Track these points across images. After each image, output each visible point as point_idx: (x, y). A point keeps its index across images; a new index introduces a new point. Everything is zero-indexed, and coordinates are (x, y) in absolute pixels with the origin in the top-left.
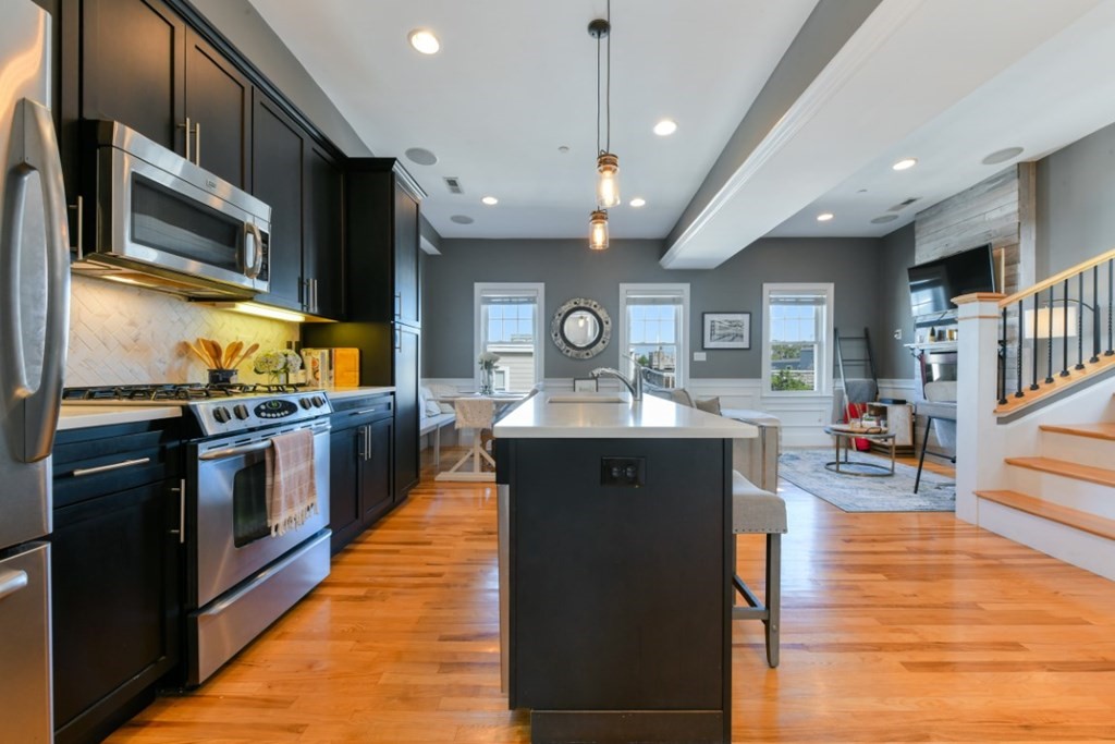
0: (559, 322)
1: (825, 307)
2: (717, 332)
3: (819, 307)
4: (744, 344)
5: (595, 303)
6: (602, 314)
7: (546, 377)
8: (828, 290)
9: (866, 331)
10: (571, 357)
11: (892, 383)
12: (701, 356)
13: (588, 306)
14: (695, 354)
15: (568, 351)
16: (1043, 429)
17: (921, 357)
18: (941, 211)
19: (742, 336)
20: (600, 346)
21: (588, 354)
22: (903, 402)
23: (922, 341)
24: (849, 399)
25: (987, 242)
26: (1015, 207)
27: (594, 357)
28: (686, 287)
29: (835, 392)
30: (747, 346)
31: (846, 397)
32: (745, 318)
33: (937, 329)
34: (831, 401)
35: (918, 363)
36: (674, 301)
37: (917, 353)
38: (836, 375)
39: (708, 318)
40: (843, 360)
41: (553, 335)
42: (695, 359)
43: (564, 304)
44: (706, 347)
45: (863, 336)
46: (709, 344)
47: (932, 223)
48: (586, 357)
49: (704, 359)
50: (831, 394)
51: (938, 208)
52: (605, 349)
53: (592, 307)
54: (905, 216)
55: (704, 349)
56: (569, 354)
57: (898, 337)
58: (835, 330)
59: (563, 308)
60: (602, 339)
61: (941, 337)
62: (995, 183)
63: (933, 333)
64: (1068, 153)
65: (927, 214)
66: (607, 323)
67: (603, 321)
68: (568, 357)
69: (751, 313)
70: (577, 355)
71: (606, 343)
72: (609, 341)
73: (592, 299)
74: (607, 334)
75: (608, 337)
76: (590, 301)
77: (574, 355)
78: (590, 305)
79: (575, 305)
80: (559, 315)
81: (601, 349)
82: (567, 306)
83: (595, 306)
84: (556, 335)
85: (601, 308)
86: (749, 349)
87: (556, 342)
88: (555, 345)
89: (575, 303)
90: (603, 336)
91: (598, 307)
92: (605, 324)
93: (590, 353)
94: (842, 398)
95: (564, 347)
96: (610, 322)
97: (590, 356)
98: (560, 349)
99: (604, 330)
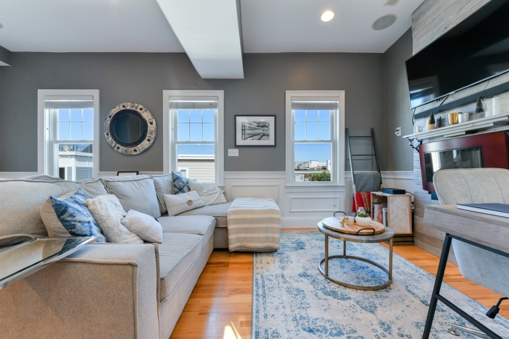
0: (109, 122)
1: (338, 111)
2: (247, 132)
3: (334, 111)
4: (271, 141)
5: (140, 106)
6: (147, 116)
7: (101, 170)
8: (339, 97)
9: (372, 131)
10: (122, 154)
11: (394, 174)
12: (234, 153)
13: (134, 109)
14: (229, 150)
15: (118, 148)
17: (420, 149)
19: (268, 135)
20: (146, 144)
21: (135, 150)
22: (402, 192)
23: (421, 131)
24: (357, 188)
27: (142, 153)
28: (220, 94)
29: (346, 182)
30: (273, 144)
31: (354, 186)
32: (270, 120)
33: (436, 116)
34: (343, 190)
35: (416, 155)
36: (211, 106)
37: (416, 144)
38: (347, 168)
39: (240, 120)
40: (352, 155)
41: (106, 135)
42: (229, 155)
43: (115, 108)
44: (238, 144)
45: (370, 135)
46: (240, 142)
48: (135, 153)
49: (237, 155)
50: (343, 184)
52: (150, 147)
53: (138, 110)
55: (236, 146)
56: (120, 150)
57: (398, 134)
58: (346, 130)
59: (114, 110)
60: (147, 138)
61: (441, 123)
63: (432, 122)
66: (151, 123)
67: (148, 122)
68: (119, 152)
69: (275, 116)
70: (126, 151)
71: (152, 141)
72: (153, 139)
73: (139, 103)
74: (151, 133)
75: (153, 136)
76: (136, 105)
77: (124, 152)
78: (136, 108)
79: (124, 109)
80: (110, 117)
81: (147, 147)
82: (116, 109)
83: (141, 109)
84: (108, 134)
85: (146, 111)
86: (275, 146)
87: (108, 141)
88: (107, 143)
89: (124, 106)
90: (148, 135)
91: (144, 110)
92: (149, 124)
93: (137, 149)
94: (351, 188)
95: (114, 145)
96: (154, 123)
97: (138, 152)
98: (111, 146)
99: (148, 129)
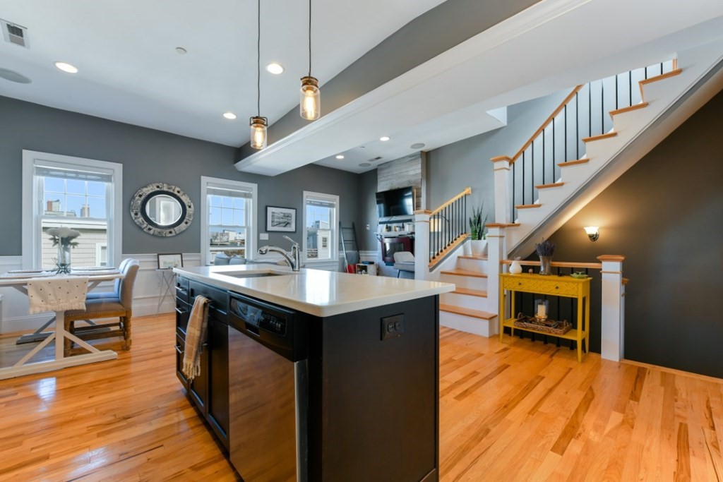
0: (140, 202)
1: (335, 209)
2: (276, 220)
3: (332, 209)
4: (292, 228)
5: (177, 189)
6: (185, 199)
7: (124, 252)
8: (336, 199)
9: (353, 224)
10: (153, 235)
11: (366, 253)
12: (265, 237)
13: (171, 191)
14: (261, 235)
15: (150, 229)
16: (442, 273)
17: (382, 241)
18: (389, 166)
19: (291, 224)
20: (183, 225)
21: (171, 232)
22: (372, 263)
23: (381, 231)
24: (348, 262)
25: (410, 185)
26: (420, 171)
27: (177, 235)
28: (255, 186)
29: (340, 259)
30: (294, 230)
31: (346, 261)
32: (293, 212)
33: (389, 225)
34: (337, 264)
35: (379, 243)
36: (246, 196)
37: (379, 237)
38: (340, 249)
39: (270, 210)
40: (344, 241)
41: (133, 215)
42: (261, 238)
43: (146, 187)
44: (268, 229)
45: (351, 226)
46: (270, 228)
47: (386, 171)
48: (170, 235)
49: (268, 239)
50: (338, 260)
51: (389, 164)
52: (186, 229)
53: (176, 193)
54: (374, 165)
55: (266, 231)
56: (151, 232)
57: (368, 228)
58: (340, 223)
59: (145, 189)
60: (185, 220)
61: (390, 229)
62: (412, 157)
63: (387, 227)
64: (437, 151)
65: (383, 166)
66: (190, 207)
67: (186, 205)
68: (150, 234)
69: (296, 209)
70: (159, 233)
71: (189, 224)
72: (191, 222)
73: (176, 186)
74: (190, 216)
75: (191, 219)
76: (173, 187)
77: (156, 233)
78: (174, 190)
79: (158, 189)
80: (140, 196)
81: (184, 229)
82: (149, 188)
83: (179, 192)
84: (136, 214)
85: (184, 194)
86: (295, 232)
87: (136, 221)
88: (135, 223)
89: (158, 187)
90: (187, 218)
91: (182, 193)
92: (187, 208)
93: (173, 232)
94: (344, 262)
95: (145, 225)
96: (192, 206)
97: (174, 234)
98: (140, 228)
99: (187, 212)
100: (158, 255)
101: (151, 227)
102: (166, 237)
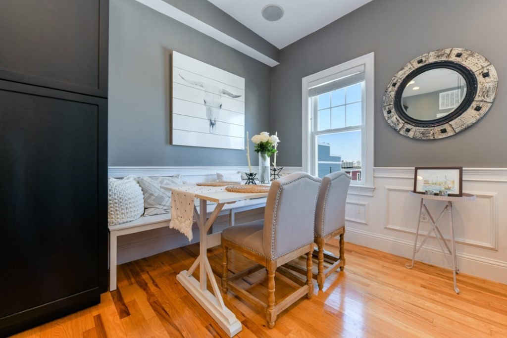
0: (393, 94)
5: (457, 51)
6: (474, 63)
7: (377, 163)
10: (414, 139)
13: (444, 59)
15: (408, 130)
20: (470, 116)
21: (444, 131)
27: (457, 134)
41: (385, 114)
43: (402, 69)
48: (444, 135)
52: (478, 121)
53: (453, 58)
56: (411, 134)
59: (401, 73)
60: (474, 104)
66: (486, 75)
67: (477, 74)
68: (408, 137)
70: (423, 134)
71: (482, 112)
72: (490, 105)
74: (486, 93)
75: (490, 100)
76: (448, 50)
77: (419, 135)
78: (448, 56)
79: (421, 65)
80: (395, 85)
81: (474, 121)
82: (406, 69)
83: (459, 55)
84: (389, 112)
85: (472, 55)
87: (389, 121)
88: (388, 125)
89: (420, 62)
90: (477, 98)
91: (465, 55)
92: (480, 79)
93: (448, 128)
95: (401, 126)
96: (492, 72)
97: (450, 133)
98: (395, 130)
99: (479, 86)
100: (416, 169)
101: (409, 126)
102: (435, 140)
